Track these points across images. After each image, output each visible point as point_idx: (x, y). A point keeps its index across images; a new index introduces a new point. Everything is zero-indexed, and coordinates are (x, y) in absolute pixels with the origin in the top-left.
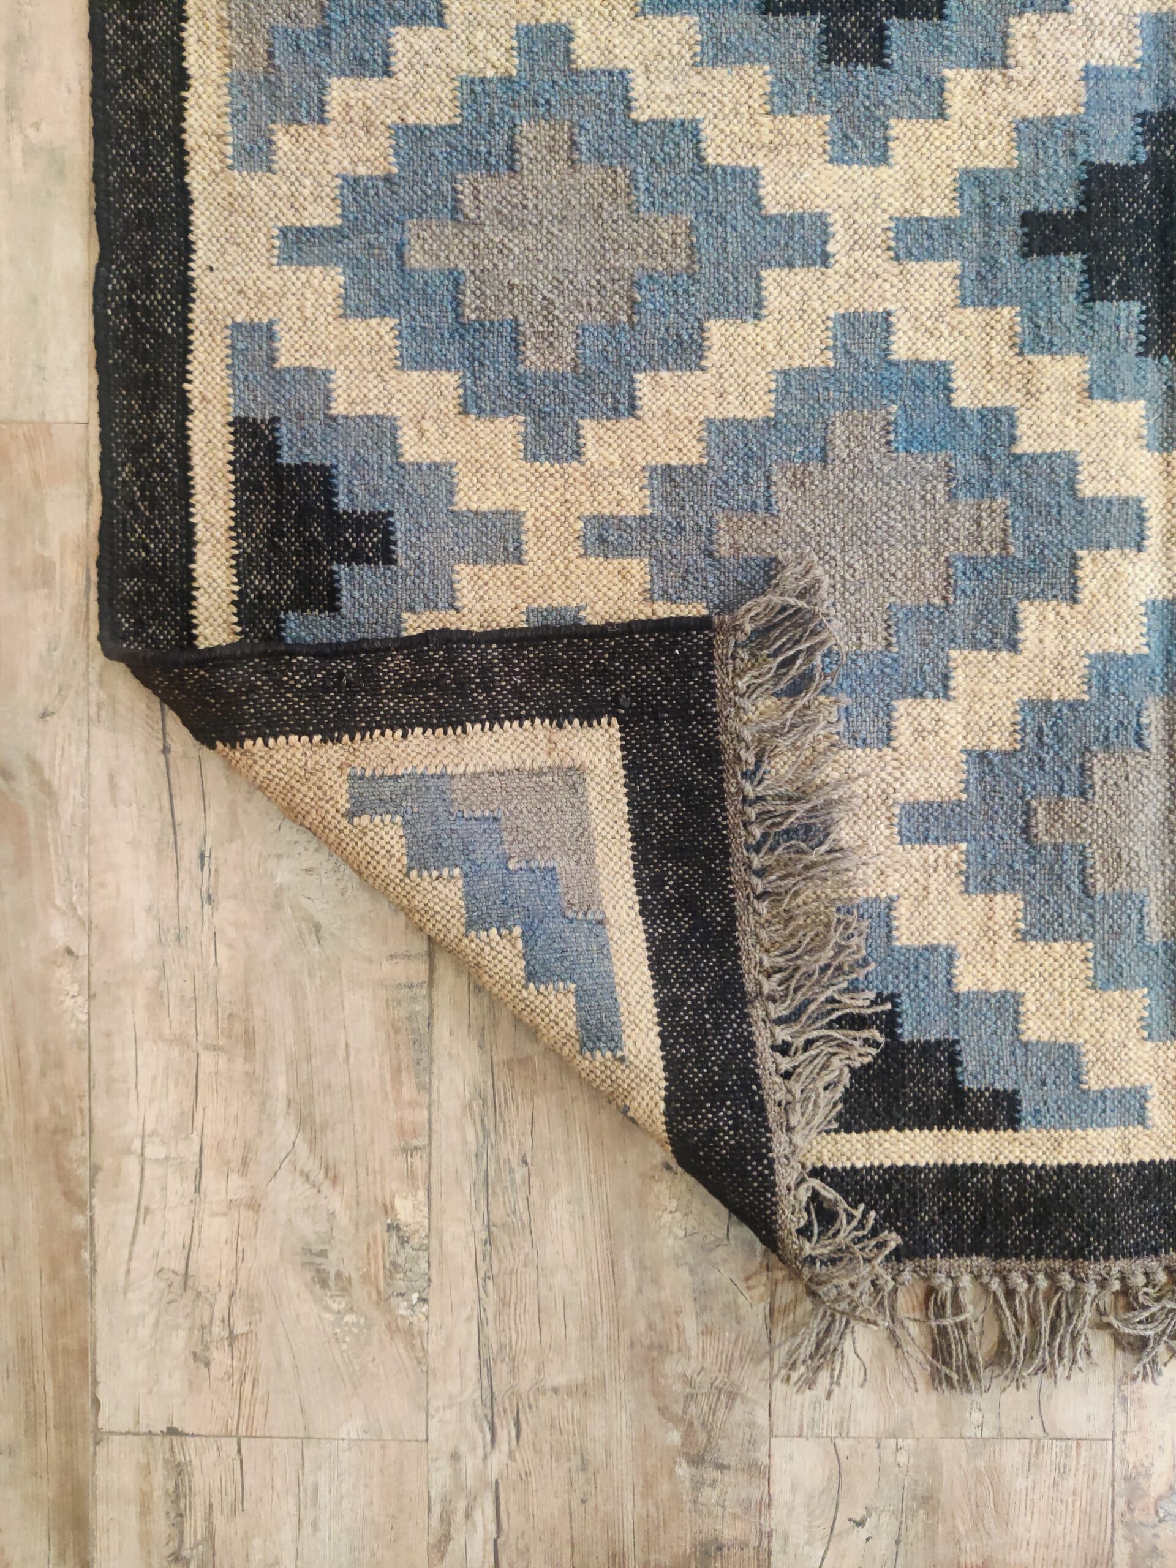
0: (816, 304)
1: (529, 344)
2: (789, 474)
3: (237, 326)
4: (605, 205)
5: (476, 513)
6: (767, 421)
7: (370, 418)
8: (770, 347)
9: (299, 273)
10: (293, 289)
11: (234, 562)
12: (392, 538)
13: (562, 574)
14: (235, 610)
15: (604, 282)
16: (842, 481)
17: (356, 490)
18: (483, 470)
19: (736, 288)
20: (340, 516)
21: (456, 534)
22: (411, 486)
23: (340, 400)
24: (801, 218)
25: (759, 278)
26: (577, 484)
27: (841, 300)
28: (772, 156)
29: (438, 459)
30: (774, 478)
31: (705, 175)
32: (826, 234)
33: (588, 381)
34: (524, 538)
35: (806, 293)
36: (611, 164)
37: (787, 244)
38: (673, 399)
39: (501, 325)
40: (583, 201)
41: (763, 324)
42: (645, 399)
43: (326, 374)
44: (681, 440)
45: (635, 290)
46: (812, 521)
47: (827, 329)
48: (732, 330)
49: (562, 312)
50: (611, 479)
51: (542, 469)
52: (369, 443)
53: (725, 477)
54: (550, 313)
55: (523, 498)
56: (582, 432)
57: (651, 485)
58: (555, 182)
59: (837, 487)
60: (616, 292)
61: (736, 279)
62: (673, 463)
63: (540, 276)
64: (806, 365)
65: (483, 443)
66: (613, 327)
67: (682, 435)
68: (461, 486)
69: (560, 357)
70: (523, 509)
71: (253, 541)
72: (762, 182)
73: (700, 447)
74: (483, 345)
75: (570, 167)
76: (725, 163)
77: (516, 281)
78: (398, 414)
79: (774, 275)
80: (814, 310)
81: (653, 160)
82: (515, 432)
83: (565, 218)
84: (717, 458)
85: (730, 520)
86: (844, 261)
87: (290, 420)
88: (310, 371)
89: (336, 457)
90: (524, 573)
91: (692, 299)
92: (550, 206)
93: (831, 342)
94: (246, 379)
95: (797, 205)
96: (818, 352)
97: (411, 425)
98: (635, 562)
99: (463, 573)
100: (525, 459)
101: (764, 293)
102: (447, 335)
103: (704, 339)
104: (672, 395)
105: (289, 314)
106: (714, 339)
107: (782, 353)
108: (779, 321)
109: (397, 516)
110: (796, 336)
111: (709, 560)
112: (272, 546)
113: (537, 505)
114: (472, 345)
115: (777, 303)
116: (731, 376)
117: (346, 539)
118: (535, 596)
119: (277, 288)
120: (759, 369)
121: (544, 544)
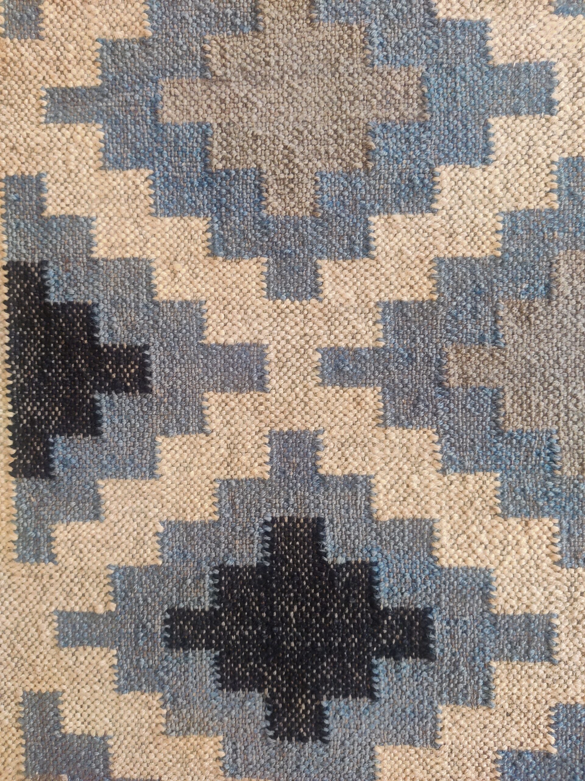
0: (542, 149)
1: (271, 190)
2: (515, 310)
3: (10, 180)
4: (342, 59)
5: (224, 346)
6: (495, 259)
7: (127, 261)
8: (497, 190)
9: (64, 130)
10: (59, 145)
11: (9, 392)
12: (148, 369)
13: (302, 400)
14: (10, 434)
15: (340, 131)
16: (566, 316)
17: (115, 326)
18: (230, 308)
19: (465, 135)
20: (100, 350)
21: (206, 365)
22: (165, 322)
23: (101, 245)
24: (528, 68)
25: (487, 125)
26: (316, 319)
27: (565, 146)
28: (500, 9)
29: (189, 298)
30: (501, 313)
31: (436, 29)
32: (551, 82)
33: (326, 224)
34: (267, 368)
35: (531, 139)
36: (348, 22)
37: (513, 93)
38: (405, 240)
39: (246, 173)
40: (322, 57)
41: (491, 168)
42: (379, 240)
43: (88, 220)
44: (412, 278)
45: (370, 138)
46: (537, 353)
47: (552, 172)
48: (461, 174)
49: (302, 161)
50: (347, 315)
51: (283, 306)
52: (127, 283)
53: (454, 312)
54: (290, 161)
55: (266, 332)
56: (320, 272)
57: (384, 319)
58: (295, 40)
59: (561, 322)
60: (352, 141)
61: (465, 126)
62: (405, 299)
63: (282, 127)
64: (532, 207)
65: (229, 282)
66: (350, 173)
67: (413, 273)
68: (210, 321)
69: (300, 202)
70: (266, 342)
71: (25, 372)
72: (489, 35)
73: (430, 284)
74: (229, 192)
75: (309, 25)
76: (454, 17)
77: (260, 132)
78: (153, 257)
79: (501, 122)
80: (539, 155)
81: (387, 16)
82: (258, 272)
83: (304, 72)
84: (446, 294)
85: (458, 351)
86: (568, 107)
87: (57, 263)
88: (74, 218)
89: (97, 296)
90: (267, 400)
91: (424, 146)
92: (290, 62)
93: (555, 185)
94: (18, 226)
95: (523, 56)
96: (543, 194)
97: (165, 267)
98: (369, 391)
99: (212, 400)
100: (268, 296)
101: (492, 139)
102: (196, 183)
103: (434, 183)
104: (404, 236)
105: (56, 167)
106: (445, 183)
107: (509, 195)
108: (506, 166)
109: (152, 349)
110: (522, 180)
111: (439, 389)
112: (42, 376)
113: (279, 338)
114: (219, 192)
115: (504, 149)
116: (460, 218)
117: (107, 371)
118: (277, 420)
119: (45, 144)
120: (486, 211)
121: (285, 374)
